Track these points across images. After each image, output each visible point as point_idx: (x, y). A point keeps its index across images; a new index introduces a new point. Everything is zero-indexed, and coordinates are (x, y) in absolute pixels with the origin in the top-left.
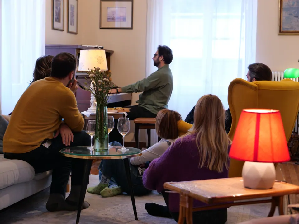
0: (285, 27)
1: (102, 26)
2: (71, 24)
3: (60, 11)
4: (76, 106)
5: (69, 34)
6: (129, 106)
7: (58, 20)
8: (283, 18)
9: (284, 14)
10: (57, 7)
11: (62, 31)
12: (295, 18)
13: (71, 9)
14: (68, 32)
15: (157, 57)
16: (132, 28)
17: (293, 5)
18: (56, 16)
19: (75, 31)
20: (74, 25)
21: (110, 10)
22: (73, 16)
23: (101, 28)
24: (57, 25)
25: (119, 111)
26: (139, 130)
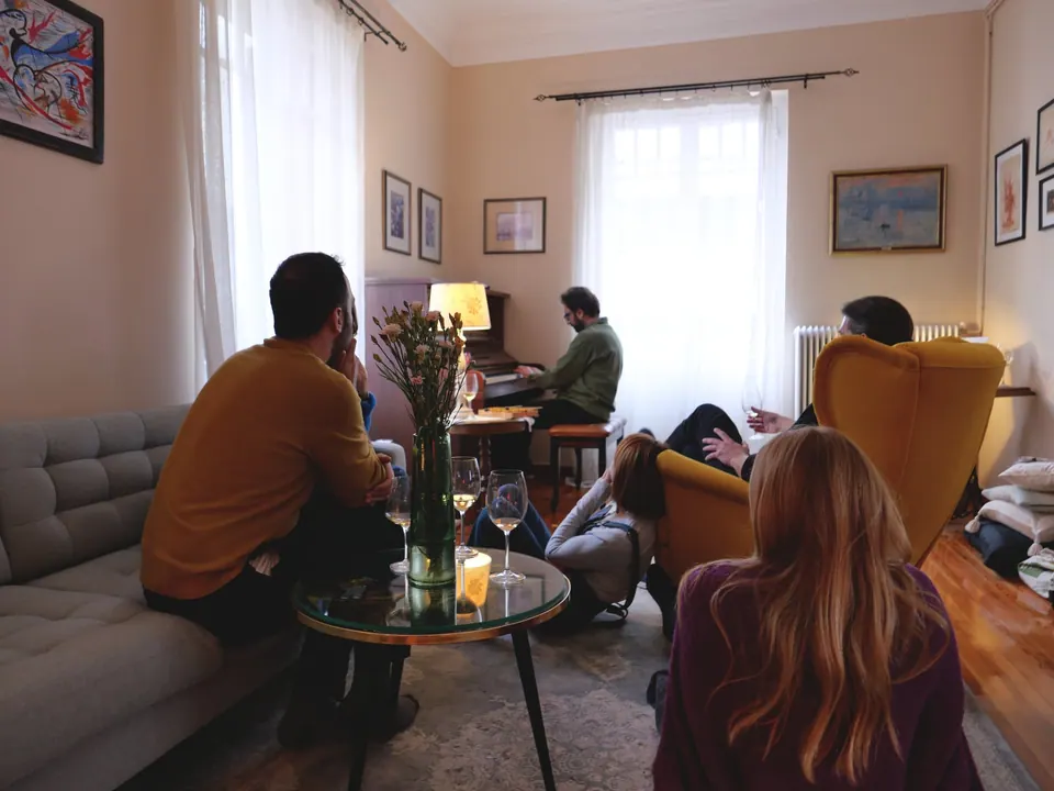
0: (844, 239)
1: (489, 249)
2: (427, 244)
3: (401, 216)
4: (360, 431)
5: (422, 262)
6: (539, 399)
7: (398, 233)
8: (840, 222)
9: (841, 213)
10: (394, 208)
11: (409, 254)
12: (865, 222)
13: (427, 215)
14: (421, 257)
15: (572, 316)
16: (543, 251)
17: (860, 194)
18: (393, 222)
19: (437, 258)
20: (433, 245)
21: (502, 218)
22: (430, 228)
23: (486, 253)
24: (393, 242)
25: (516, 415)
26: (560, 450)
